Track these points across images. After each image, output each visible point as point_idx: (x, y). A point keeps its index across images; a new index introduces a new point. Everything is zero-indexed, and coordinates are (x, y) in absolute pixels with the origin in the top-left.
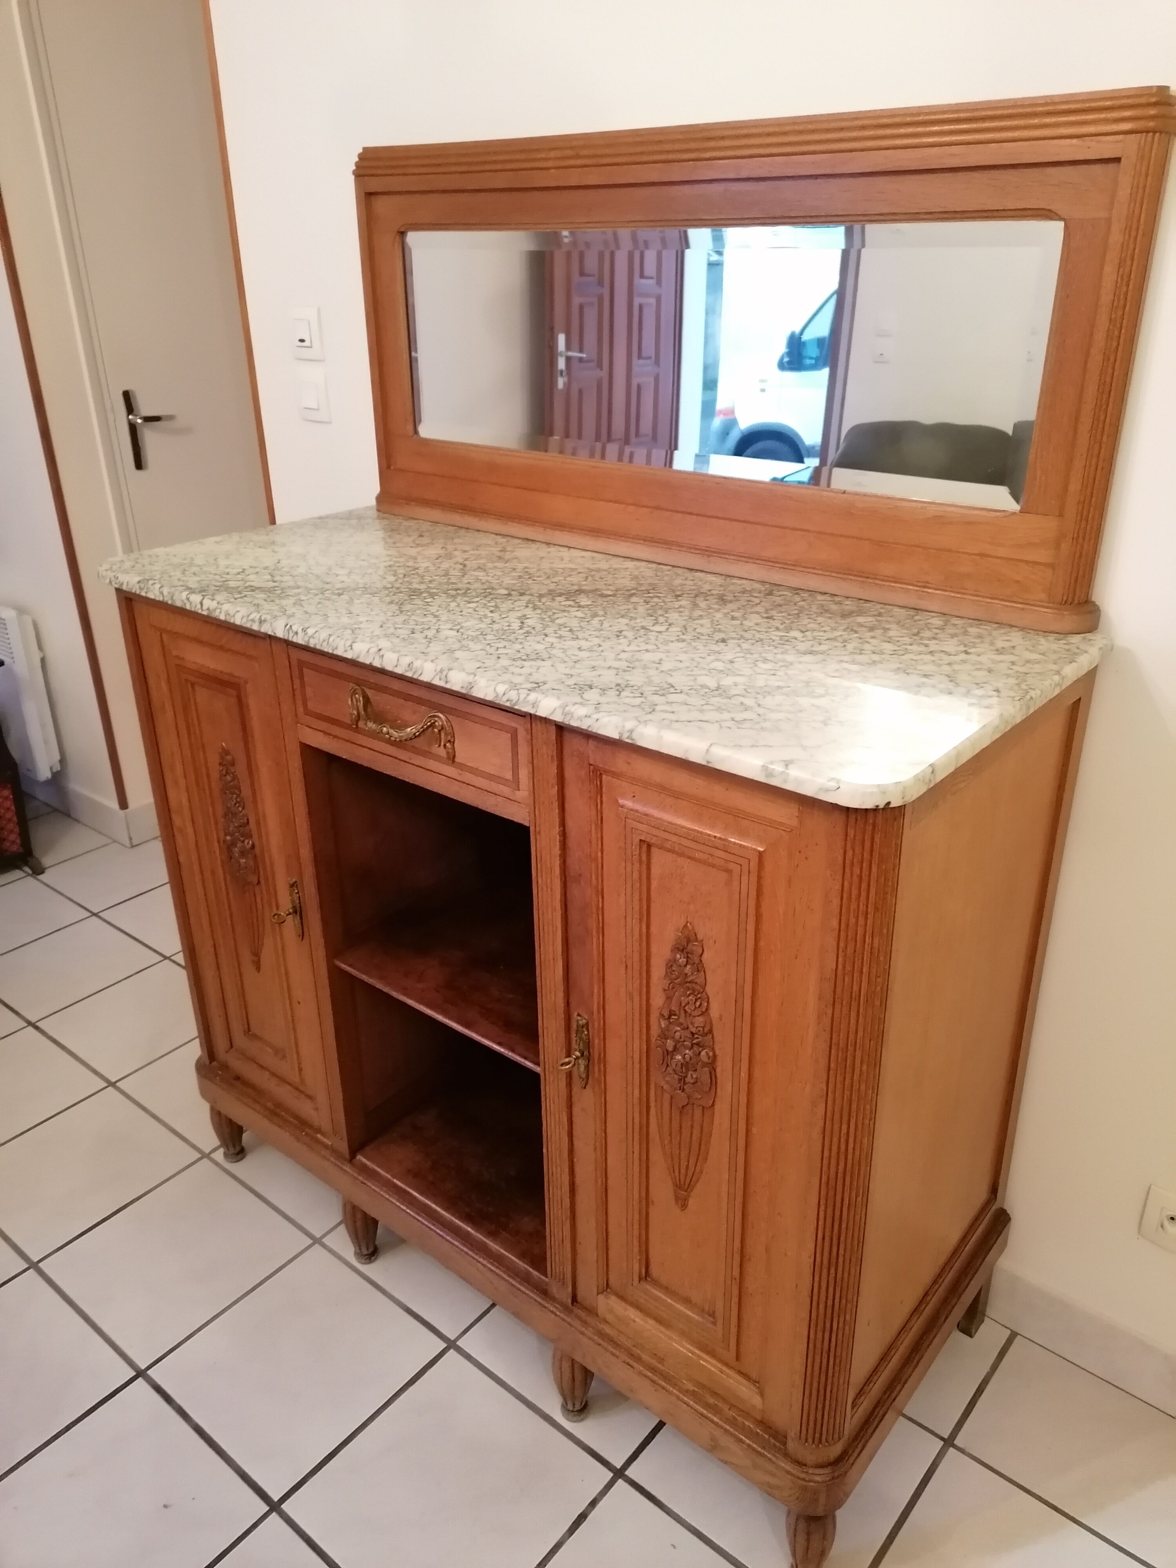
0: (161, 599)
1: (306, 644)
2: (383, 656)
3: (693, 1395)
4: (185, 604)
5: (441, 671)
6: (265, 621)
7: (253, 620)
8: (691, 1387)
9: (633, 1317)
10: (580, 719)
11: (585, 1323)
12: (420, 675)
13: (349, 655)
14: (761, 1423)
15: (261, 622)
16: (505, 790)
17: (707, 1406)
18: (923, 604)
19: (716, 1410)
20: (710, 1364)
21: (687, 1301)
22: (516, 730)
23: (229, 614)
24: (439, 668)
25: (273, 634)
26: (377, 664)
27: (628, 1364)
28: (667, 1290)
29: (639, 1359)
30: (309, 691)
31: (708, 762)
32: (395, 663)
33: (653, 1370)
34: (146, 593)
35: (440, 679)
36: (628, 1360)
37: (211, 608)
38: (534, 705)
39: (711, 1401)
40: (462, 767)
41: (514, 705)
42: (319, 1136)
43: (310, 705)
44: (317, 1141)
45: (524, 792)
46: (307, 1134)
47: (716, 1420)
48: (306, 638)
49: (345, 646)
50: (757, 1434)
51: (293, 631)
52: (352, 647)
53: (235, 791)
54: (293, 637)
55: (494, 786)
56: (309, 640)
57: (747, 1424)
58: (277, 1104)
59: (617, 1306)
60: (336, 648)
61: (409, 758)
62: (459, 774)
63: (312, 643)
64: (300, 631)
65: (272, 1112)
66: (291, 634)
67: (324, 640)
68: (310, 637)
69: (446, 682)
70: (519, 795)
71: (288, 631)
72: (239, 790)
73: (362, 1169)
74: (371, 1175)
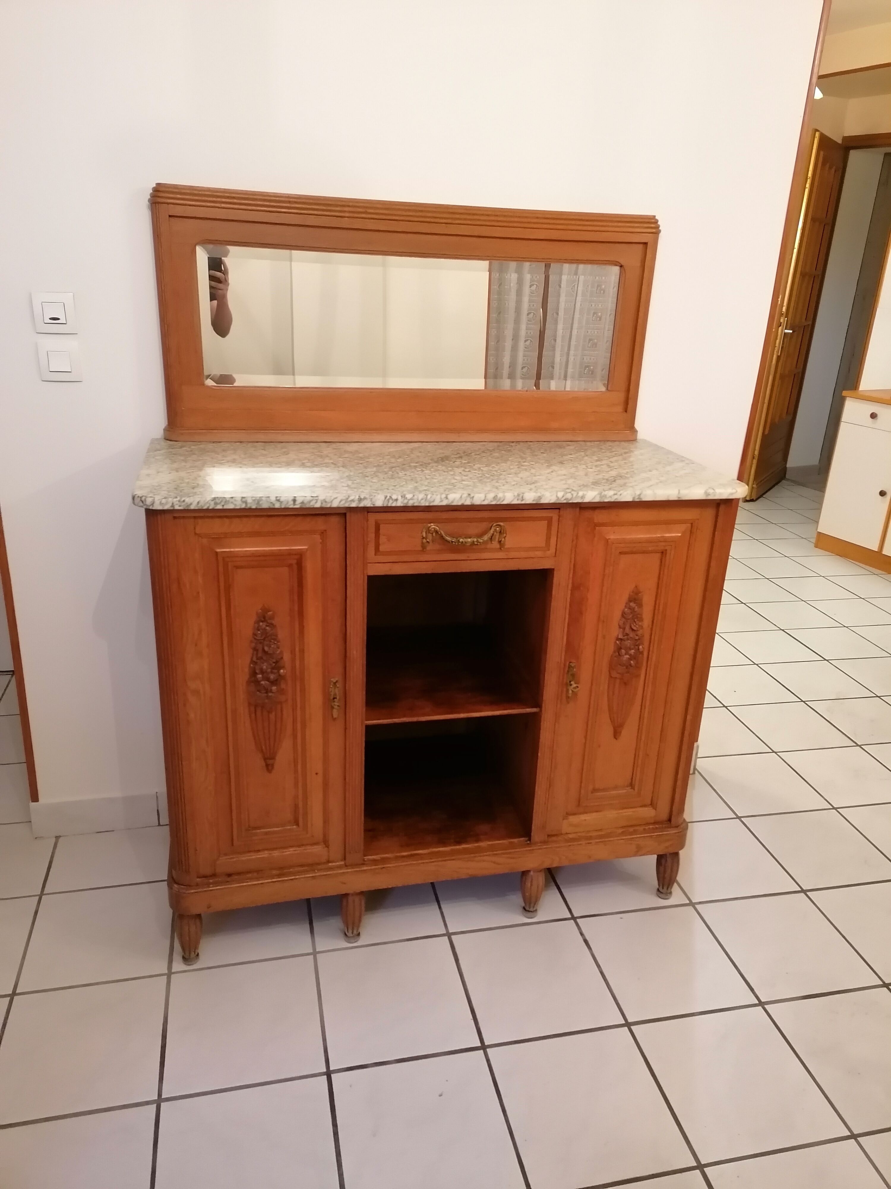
0: (243, 506)
1: (404, 505)
2: (473, 497)
3: (623, 833)
4: (274, 505)
5: (518, 495)
6: (365, 498)
7: (353, 501)
8: (620, 831)
9: (584, 819)
10: (611, 497)
12: (503, 501)
13: (444, 503)
14: (655, 823)
15: (360, 500)
16: (539, 553)
17: (631, 834)
18: (575, 439)
19: (635, 832)
20: (629, 812)
21: (616, 788)
22: (551, 517)
23: (326, 502)
24: (516, 494)
25: (372, 506)
26: (468, 502)
27: (589, 843)
28: (604, 790)
29: (591, 838)
30: (383, 539)
31: (679, 498)
32: (483, 498)
33: (601, 837)
34: (223, 506)
35: (518, 500)
36: (585, 842)
37: (305, 502)
38: (582, 497)
39: (631, 829)
40: (508, 550)
41: (570, 500)
42: (330, 864)
43: (382, 548)
44: (331, 869)
45: (552, 550)
46: (319, 870)
47: (638, 836)
48: (406, 501)
49: (441, 498)
50: (656, 828)
51: (392, 499)
52: (447, 498)
53: (273, 637)
54: (392, 503)
55: (531, 554)
56: (408, 502)
57: (651, 827)
58: (281, 868)
59: (573, 819)
60: (433, 501)
61: (468, 557)
62: (507, 555)
63: (410, 503)
64: (400, 498)
65: (279, 876)
66: (391, 501)
67: (422, 499)
68: (409, 500)
69: (522, 501)
70: (548, 553)
71: (388, 500)
72: (276, 636)
73: (375, 862)
74: (384, 861)
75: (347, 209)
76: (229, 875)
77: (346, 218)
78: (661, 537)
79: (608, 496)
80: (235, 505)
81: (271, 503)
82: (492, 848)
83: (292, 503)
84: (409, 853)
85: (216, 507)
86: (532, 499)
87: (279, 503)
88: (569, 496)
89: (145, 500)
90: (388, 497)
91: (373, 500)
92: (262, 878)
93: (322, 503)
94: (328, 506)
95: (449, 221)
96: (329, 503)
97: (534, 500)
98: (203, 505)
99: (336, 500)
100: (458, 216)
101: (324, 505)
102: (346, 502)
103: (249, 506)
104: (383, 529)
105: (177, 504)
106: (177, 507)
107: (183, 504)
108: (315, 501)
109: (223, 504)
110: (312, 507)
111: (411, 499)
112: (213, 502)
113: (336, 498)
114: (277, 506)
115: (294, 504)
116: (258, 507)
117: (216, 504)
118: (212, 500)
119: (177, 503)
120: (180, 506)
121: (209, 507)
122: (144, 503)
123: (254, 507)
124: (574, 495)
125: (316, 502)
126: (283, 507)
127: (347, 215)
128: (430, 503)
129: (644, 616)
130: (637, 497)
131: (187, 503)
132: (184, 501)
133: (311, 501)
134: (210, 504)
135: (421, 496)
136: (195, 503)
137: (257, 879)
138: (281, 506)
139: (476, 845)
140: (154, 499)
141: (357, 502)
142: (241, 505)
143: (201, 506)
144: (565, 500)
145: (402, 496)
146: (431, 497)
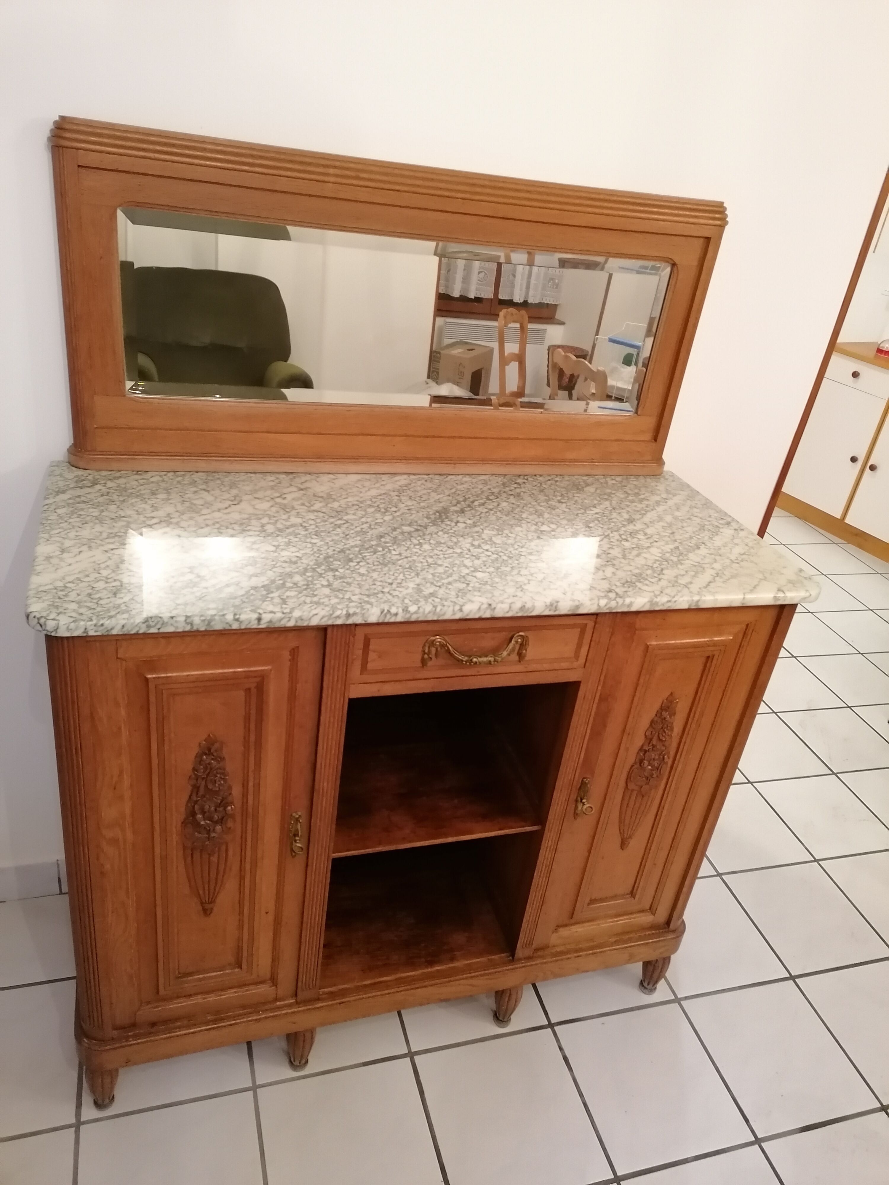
0: (188, 628)
2: (495, 608)
3: (616, 942)
4: (230, 626)
6: (355, 614)
7: (338, 617)
8: (613, 940)
9: (575, 930)
10: (663, 605)
11: (542, 957)
12: (531, 612)
13: (458, 616)
14: (652, 929)
15: (348, 615)
16: (564, 665)
17: (625, 942)
18: (593, 472)
19: (630, 940)
21: (615, 897)
22: (586, 624)
23: (302, 620)
27: (578, 956)
28: (602, 900)
29: (581, 950)
30: (372, 656)
31: (743, 604)
32: (507, 609)
33: (591, 948)
35: (550, 610)
36: (576, 955)
37: (274, 620)
39: (626, 937)
40: (528, 663)
42: (278, 1003)
43: (370, 666)
44: (279, 1008)
45: (582, 661)
46: (264, 1011)
47: (633, 944)
48: (408, 616)
49: (454, 611)
50: (653, 934)
51: (391, 614)
52: (461, 610)
53: (219, 771)
54: (391, 618)
55: (556, 666)
56: (411, 617)
57: (647, 933)
58: (218, 1012)
59: (564, 932)
60: (444, 615)
61: (478, 672)
62: (526, 667)
63: (414, 618)
64: (400, 611)
65: (214, 1021)
66: (388, 616)
67: (429, 613)
68: (412, 614)
69: (555, 611)
70: (576, 664)
71: (386, 615)
72: (224, 769)
73: (332, 995)
74: (343, 993)
75: (331, 171)
76: (153, 1024)
77: (331, 184)
78: (710, 641)
79: (660, 604)
80: (177, 627)
81: (227, 623)
82: (469, 969)
83: (256, 622)
84: (373, 981)
85: (148, 630)
86: (568, 609)
87: (239, 622)
88: (613, 604)
89: (45, 624)
90: (386, 611)
91: (366, 615)
92: (195, 1025)
93: (296, 622)
94: (305, 624)
95: (467, 196)
96: (306, 621)
97: (569, 611)
98: (130, 629)
99: (315, 616)
100: (479, 190)
101: (300, 624)
102: (329, 619)
103: (195, 628)
104: (374, 645)
105: (92, 630)
106: (91, 633)
107: (102, 628)
108: (287, 619)
109: (158, 626)
110: (283, 626)
111: (416, 613)
112: (144, 625)
113: (316, 614)
114: (235, 626)
115: (259, 624)
116: (208, 629)
117: (149, 627)
118: (144, 623)
119: (93, 627)
120: (96, 631)
121: (138, 631)
122: (43, 627)
123: (203, 629)
124: (620, 603)
125: (289, 621)
126: (243, 627)
127: (332, 179)
128: (439, 617)
129: (675, 725)
130: (694, 604)
131: (106, 628)
132: (102, 625)
133: (281, 619)
134: (140, 628)
135: (428, 608)
136: (119, 627)
137: (188, 1027)
138: (240, 626)
139: (451, 965)
140: (58, 624)
141: (345, 618)
142: (184, 627)
143: (128, 630)
144: (607, 609)
145: (403, 610)
146: (441, 610)
